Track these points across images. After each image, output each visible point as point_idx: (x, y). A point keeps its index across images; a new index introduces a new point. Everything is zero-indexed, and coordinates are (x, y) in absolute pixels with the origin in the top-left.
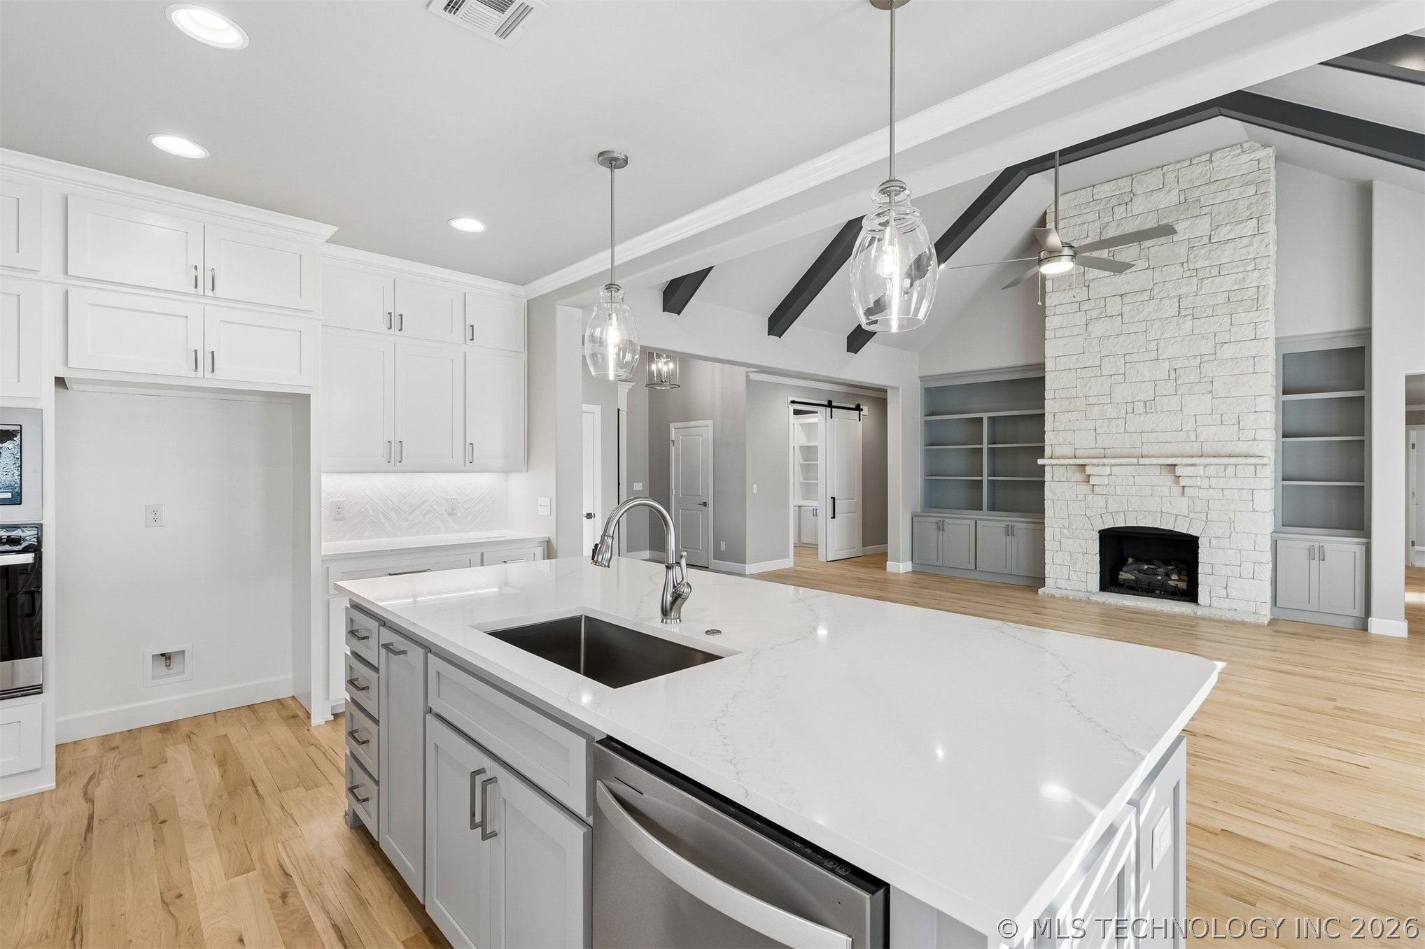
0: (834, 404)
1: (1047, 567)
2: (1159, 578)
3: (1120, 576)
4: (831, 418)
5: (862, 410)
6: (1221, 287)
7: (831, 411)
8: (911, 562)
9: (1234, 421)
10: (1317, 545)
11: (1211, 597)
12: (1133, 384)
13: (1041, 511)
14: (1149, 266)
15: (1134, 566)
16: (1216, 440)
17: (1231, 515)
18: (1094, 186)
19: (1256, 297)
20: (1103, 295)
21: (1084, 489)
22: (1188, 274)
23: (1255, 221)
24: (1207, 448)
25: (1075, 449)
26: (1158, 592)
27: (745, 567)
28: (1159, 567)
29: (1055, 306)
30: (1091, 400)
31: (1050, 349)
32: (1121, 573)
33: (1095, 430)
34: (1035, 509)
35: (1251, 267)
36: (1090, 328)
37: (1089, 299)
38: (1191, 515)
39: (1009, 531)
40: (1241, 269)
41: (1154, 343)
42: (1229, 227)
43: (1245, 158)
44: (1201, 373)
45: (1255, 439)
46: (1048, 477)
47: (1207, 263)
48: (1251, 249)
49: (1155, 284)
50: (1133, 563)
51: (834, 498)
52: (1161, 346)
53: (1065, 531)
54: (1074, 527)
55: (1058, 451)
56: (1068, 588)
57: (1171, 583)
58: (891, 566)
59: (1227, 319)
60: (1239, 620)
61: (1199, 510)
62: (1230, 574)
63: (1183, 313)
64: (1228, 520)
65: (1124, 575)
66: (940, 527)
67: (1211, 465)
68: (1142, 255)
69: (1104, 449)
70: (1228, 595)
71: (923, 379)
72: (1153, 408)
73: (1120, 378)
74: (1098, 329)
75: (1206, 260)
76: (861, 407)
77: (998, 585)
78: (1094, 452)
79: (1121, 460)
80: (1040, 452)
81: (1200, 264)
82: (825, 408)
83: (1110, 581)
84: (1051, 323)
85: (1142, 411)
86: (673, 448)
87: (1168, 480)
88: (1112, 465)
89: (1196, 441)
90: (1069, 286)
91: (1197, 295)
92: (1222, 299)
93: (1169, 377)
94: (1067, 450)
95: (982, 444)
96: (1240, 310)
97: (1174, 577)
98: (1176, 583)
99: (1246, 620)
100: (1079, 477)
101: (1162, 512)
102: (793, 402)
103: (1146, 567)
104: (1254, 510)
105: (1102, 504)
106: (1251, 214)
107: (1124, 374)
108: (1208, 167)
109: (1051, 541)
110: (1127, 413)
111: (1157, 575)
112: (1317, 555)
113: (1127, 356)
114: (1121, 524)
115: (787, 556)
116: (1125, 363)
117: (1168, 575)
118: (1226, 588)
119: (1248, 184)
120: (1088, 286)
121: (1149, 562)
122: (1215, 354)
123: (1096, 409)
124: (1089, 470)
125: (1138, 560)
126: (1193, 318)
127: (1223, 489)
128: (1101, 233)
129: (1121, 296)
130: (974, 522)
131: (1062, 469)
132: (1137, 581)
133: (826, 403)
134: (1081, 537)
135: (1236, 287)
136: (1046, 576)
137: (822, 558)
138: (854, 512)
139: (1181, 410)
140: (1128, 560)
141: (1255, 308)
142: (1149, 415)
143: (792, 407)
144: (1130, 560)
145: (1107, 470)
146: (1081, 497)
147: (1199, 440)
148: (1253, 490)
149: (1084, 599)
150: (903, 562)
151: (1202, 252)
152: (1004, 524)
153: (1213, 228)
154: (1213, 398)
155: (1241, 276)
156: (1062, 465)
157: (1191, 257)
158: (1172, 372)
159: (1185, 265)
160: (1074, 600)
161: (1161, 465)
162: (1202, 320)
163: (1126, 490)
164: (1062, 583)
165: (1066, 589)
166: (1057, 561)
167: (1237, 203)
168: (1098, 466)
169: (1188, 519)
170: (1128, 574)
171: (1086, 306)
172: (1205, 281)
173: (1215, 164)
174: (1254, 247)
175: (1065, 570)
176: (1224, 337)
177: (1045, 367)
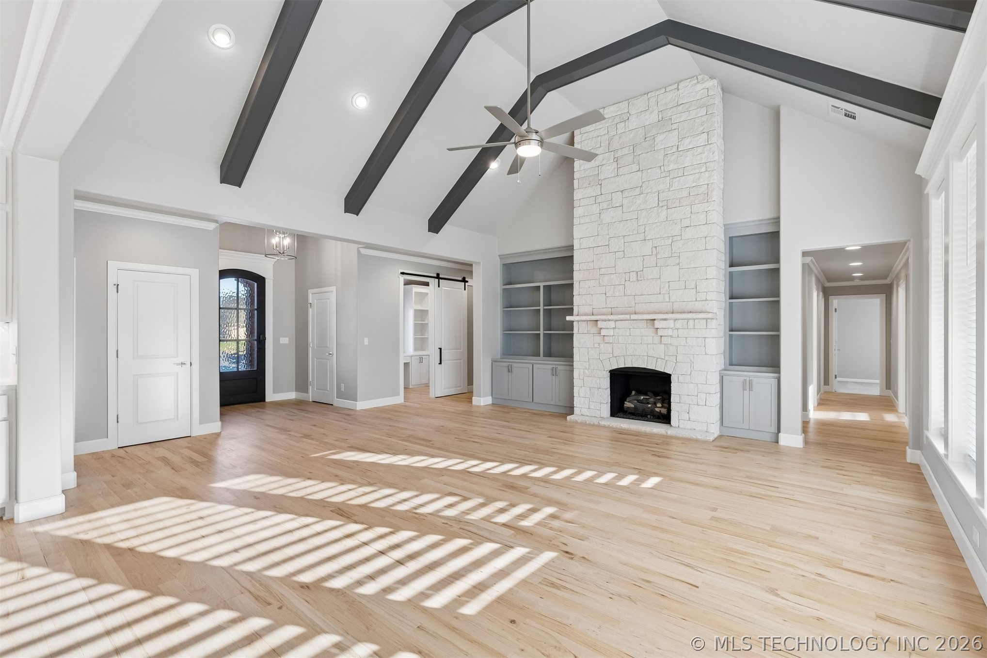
0: (441, 276)
1: (575, 399)
2: (650, 406)
3: (625, 405)
4: (439, 286)
5: (467, 282)
6: (685, 185)
7: (439, 281)
8: (491, 397)
9: (693, 286)
10: (748, 379)
11: (679, 420)
12: (629, 258)
13: (571, 356)
14: (639, 169)
15: (636, 397)
16: (682, 300)
17: (691, 357)
18: (604, 108)
19: (706, 192)
20: (610, 191)
21: (598, 339)
22: (664, 175)
23: (706, 134)
24: (676, 307)
25: (593, 309)
26: (649, 416)
27: (356, 404)
28: (651, 398)
29: (579, 200)
30: (603, 271)
31: (577, 233)
32: (625, 402)
33: (605, 294)
34: (568, 355)
35: (703, 169)
36: (602, 216)
37: (602, 194)
38: (667, 358)
39: (554, 372)
40: (697, 171)
41: (643, 227)
42: (689, 139)
43: (699, 87)
44: (672, 250)
45: (706, 300)
46: (575, 331)
47: (676, 167)
48: (703, 156)
49: (643, 183)
50: (635, 395)
51: (440, 349)
52: (647, 229)
53: (586, 371)
54: (592, 368)
55: (582, 310)
56: (588, 414)
57: (657, 410)
58: (475, 400)
59: (688, 209)
60: (694, 437)
61: (671, 354)
62: (691, 402)
63: (660, 205)
64: (690, 362)
65: (628, 404)
66: (510, 370)
67: (679, 319)
68: (635, 160)
69: (611, 308)
70: (689, 418)
71: (502, 257)
72: (642, 276)
73: (621, 254)
74: (607, 217)
75: (675, 164)
76: (466, 280)
77: (546, 413)
78: (605, 311)
79: (619, 316)
80: (570, 312)
81: (671, 167)
82: (433, 278)
83: (617, 410)
84: (577, 212)
85: (635, 279)
86: (311, 309)
87: (650, 332)
88: (616, 321)
89: (669, 302)
90: (589, 184)
91: (669, 191)
92: (685, 193)
93: (652, 253)
94: (587, 309)
95: (540, 306)
96: (696, 202)
97: (659, 405)
98: (660, 409)
99: (698, 437)
100: (594, 330)
101: (648, 356)
102: (403, 273)
103: (642, 398)
104: (706, 354)
105: (610, 350)
106: (703, 129)
107: (624, 251)
108: (676, 94)
109: (577, 379)
110: (626, 281)
111: (649, 403)
112: (748, 386)
113: (626, 237)
114: (622, 366)
115: (398, 394)
116: (624, 243)
117: (655, 404)
118: (688, 413)
119: (701, 107)
120: (601, 184)
121: (645, 394)
122: (681, 235)
123: (606, 278)
124: (600, 324)
125: (639, 393)
126: (668, 209)
127: (686, 338)
128: (609, 144)
129: (622, 191)
130: (532, 365)
131: (584, 324)
132: (636, 408)
133: (435, 275)
134: (596, 376)
135: (694, 185)
136: (575, 406)
137: (432, 394)
138: (461, 359)
139: (660, 278)
140: (632, 393)
141: (706, 201)
142: (639, 282)
143: (402, 278)
144: (633, 393)
145: (612, 324)
146: (596, 345)
147: (671, 301)
148: (705, 338)
149: (596, 423)
150: (484, 397)
151: (673, 158)
152: (550, 367)
153: (680, 140)
154: (680, 269)
155: (697, 176)
156: (584, 321)
157: (666, 161)
158: (654, 249)
159: (662, 168)
160: (590, 425)
161: (647, 320)
162: (673, 210)
163: (625, 339)
164: (585, 411)
165: (587, 416)
166: (581, 395)
167: (694, 121)
168: (605, 321)
169: (664, 361)
170: (630, 404)
171: (599, 199)
172: (675, 180)
173: (680, 91)
174: (706, 154)
175: (587, 401)
176: (686, 223)
177: (573, 246)
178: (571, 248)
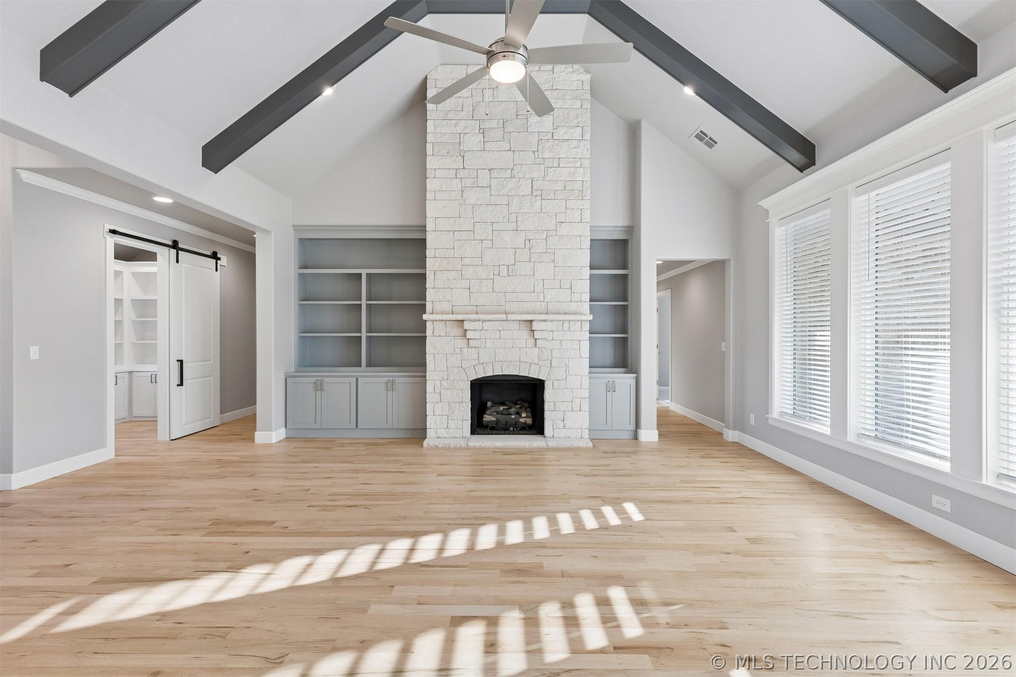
0: (180, 246)
1: (428, 419)
2: (513, 417)
3: (484, 419)
4: (177, 261)
5: (219, 259)
6: (560, 177)
7: (177, 254)
8: (284, 428)
9: (568, 286)
10: (611, 380)
11: (553, 429)
12: (498, 249)
13: (423, 365)
14: (511, 148)
15: (494, 409)
16: (557, 301)
17: (567, 361)
19: (581, 189)
20: (475, 167)
21: (461, 343)
22: (538, 161)
23: (580, 128)
24: (551, 307)
25: (453, 306)
26: (511, 429)
27: (10, 478)
28: (510, 408)
29: (435, 169)
30: (466, 261)
31: (431, 210)
32: (485, 416)
33: (469, 289)
34: (419, 364)
35: (578, 165)
36: (465, 195)
37: (464, 168)
38: (541, 363)
39: (390, 386)
40: (573, 165)
41: (514, 216)
42: (564, 130)
43: (575, 77)
44: (547, 244)
45: (581, 301)
46: (429, 332)
47: (550, 155)
48: (579, 150)
49: (514, 165)
50: (492, 406)
51: (181, 362)
52: (520, 218)
53: (444, 383)
54: (452, 379)
55: (438, 307)
56: (447, 436)
57: (522, 420)
58: (260, 437)
59: (564, 203)
60: (576, 446)
61: (546, 358)
62: (566, 409)
63: (534, 194)
64: (564, 365)
65: (488, 418)
66: (319, 387)
67: (554, 321)
68: (505, 137)
69: (477, 306)
70: (564, 426)
71: (297, 228)
72: (514, 272)
73: (488, 244)
74: (472, 197)
75: (550, 152)
76: (219, 256)
77: (382, 441)
78: (468, 309)
79: (494, 316)
80: (422, 308)
81: (546, 155)
82: (168, 248)
83: (479, 426)
84: (431, 184)
85: (505, 274)
87: (525, 334)
88: (484, 321)
89: (544, 301)
90: (447, 153)
91: (544, 180)
92: (560, 187)
93: (525, 246)
94: (446, 306)
95: (361, 300)
96: (572, 197)
97: (524, 415)
98: (525, 419)
99: (580, 445)
100: (457, 331)
101: (520, 361)
102: (114, 232)
103: (502, 408)
104: (580, 357)
105: (475, 356)
106: (578, 123)
107: (492, 240)
108: (551, 76)
109: (431, 393)
110: (494, 275)
111: (510, 414)
112: (610, 388)
113: (494, 224)
114: (489, 373)
116: (493, 230)
117: (518, 413)
118: (563, 420)
119: (576, 98)
120: (464, 156)
121: (503, 404)
122: (556, 230)
123: (471, 269)
124: (467, 325)
125: (495, 404)
126: (542, 199)
127: (561, 341)
128: (473, 110)
129: (490, 170)
130: (355, 379)
131: (442, 325)
132: (497, 422)
133: (170, 243)
134: (458, 387)
135: (569, 179)
136: (427, 427)
137: (163, 435)
138: (210, 376)
139: (534, 275)
140: (487, 404)
141: (580, 198)
142: (511, 277)
143: (112, 241)
144: (489, 404)
145: (478, 325)
146: (458, 351)
147: (546, 300)
148: (580, 340)
149: (463, 446)
150: (275, 431)
151: (548, 145)
152: (384, 380)
153: (555, 127)
154: (555, 266)
155: (572, 170)
156: (442, 321)
157: (540, 147)
158: (527, 242)
159: (536, 153)
160: (455, 449)
161: (520, 321)
162: (548, 201)
163: (494, 343)
164: (442, 433)
165: (445, 438)
166: (437, 412)
167: (569, 112)
168: (474, 321)
169: (538, 367)
170: (491, 417)
171: (461, 174)
172: (550, 170)
173: (556, 75)
174: (581, 149)
175: (444, 419)
176: (561, 218)
177: (426, 226)
178: (423, 228)
